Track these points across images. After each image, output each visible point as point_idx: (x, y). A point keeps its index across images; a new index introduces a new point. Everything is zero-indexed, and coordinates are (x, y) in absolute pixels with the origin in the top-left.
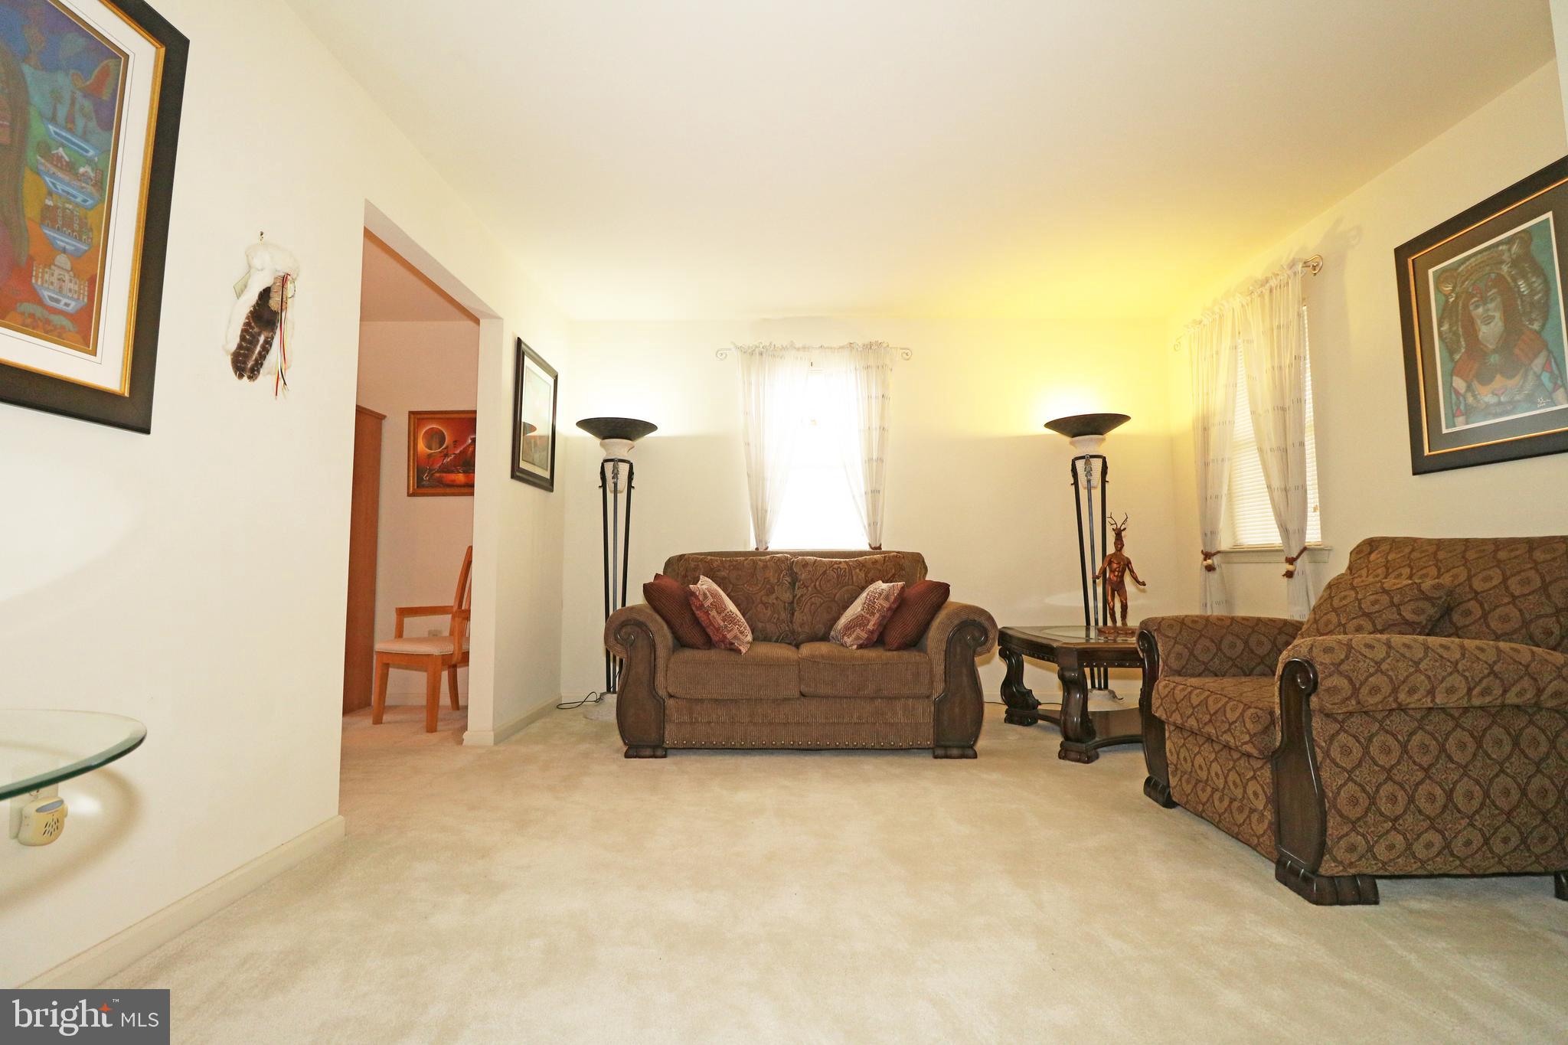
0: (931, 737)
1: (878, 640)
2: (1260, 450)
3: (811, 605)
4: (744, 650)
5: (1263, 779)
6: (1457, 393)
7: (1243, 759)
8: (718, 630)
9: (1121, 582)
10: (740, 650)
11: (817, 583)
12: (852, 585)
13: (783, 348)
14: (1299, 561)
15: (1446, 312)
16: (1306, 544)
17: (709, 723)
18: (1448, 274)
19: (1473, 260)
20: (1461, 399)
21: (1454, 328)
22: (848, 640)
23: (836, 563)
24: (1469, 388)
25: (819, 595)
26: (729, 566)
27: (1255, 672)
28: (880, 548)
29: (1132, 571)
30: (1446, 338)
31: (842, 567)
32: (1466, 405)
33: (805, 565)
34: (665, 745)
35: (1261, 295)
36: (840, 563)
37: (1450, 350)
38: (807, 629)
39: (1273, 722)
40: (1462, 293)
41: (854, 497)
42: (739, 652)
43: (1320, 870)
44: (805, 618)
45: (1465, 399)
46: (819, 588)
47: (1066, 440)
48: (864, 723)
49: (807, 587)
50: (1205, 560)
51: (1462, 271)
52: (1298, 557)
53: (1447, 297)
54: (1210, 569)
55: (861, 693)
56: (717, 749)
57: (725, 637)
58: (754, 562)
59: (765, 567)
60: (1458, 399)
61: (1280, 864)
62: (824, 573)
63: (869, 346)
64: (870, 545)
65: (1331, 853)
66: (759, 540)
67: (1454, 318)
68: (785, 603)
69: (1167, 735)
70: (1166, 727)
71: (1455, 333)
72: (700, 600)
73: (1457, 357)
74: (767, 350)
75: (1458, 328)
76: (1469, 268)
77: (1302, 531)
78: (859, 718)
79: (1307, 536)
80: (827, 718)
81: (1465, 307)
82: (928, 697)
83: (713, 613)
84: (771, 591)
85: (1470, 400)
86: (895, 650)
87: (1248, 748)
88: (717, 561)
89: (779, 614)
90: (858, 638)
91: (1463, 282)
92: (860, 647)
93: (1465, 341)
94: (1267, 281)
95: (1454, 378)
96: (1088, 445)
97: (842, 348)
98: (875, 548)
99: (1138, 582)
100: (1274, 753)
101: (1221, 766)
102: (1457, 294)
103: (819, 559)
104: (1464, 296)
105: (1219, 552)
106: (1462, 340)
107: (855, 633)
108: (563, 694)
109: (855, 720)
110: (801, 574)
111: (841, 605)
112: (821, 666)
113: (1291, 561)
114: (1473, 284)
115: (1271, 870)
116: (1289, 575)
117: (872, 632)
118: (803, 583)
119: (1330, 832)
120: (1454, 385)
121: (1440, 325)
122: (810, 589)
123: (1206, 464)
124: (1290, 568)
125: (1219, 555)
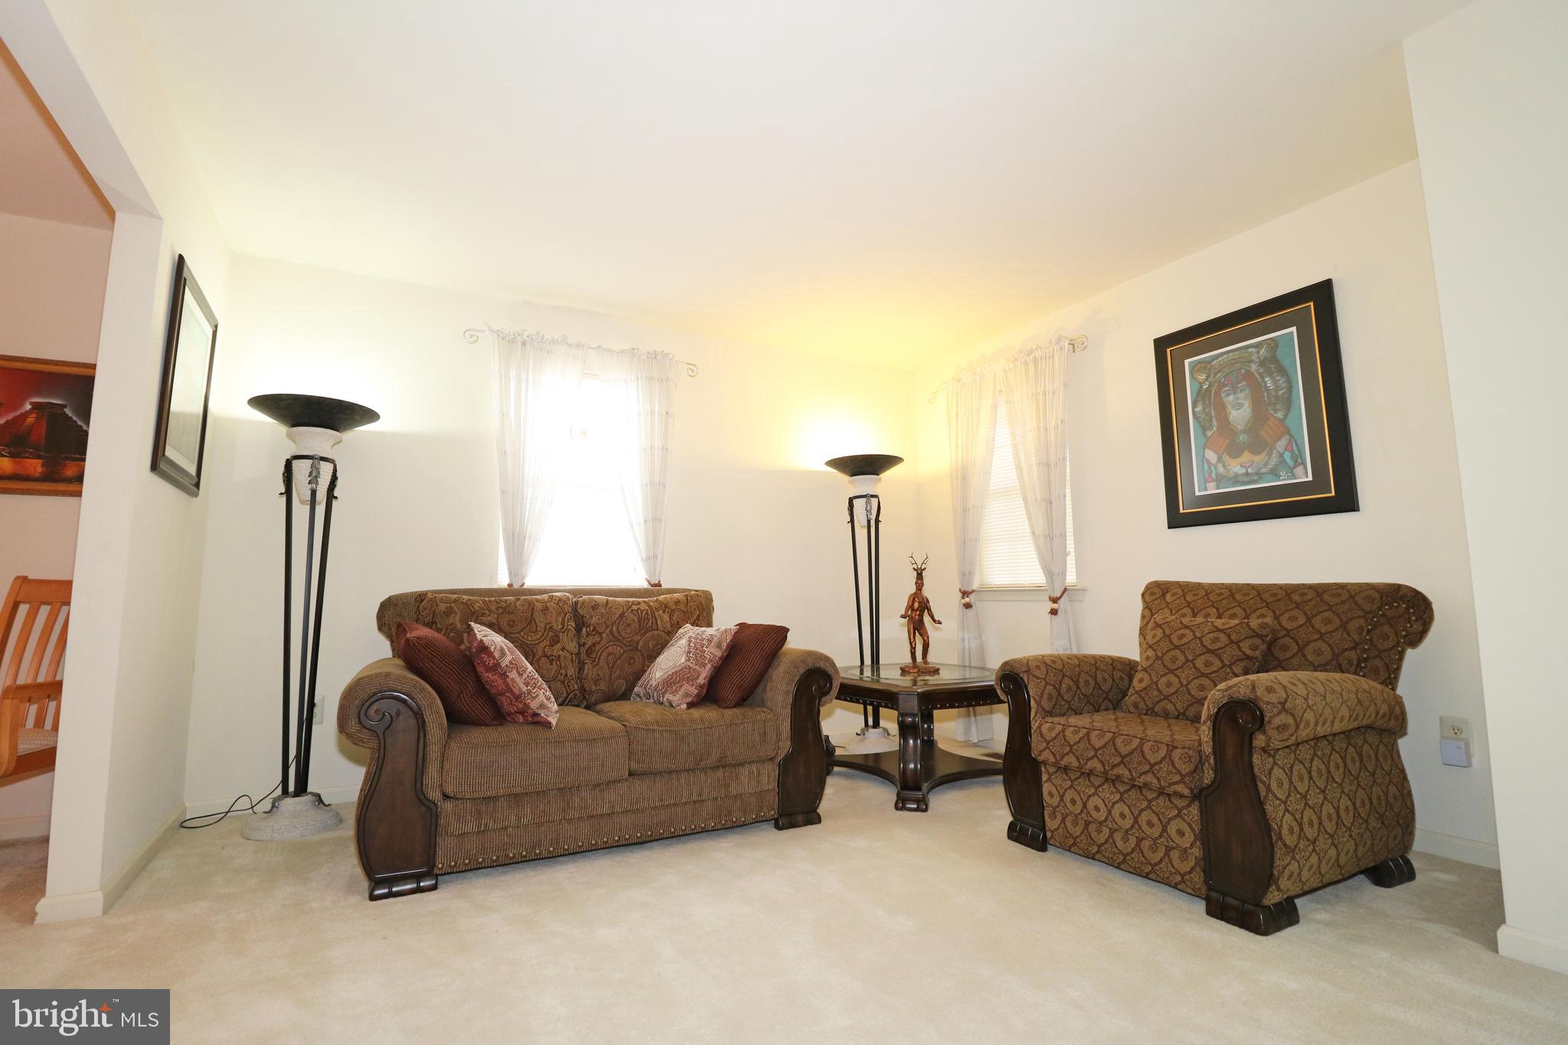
0: (776, 806)
1: (709, 695)
2: (1025, 500)
3: (608, 656)
4: (554, 722)
5: (1191, 817)
6: (1209, 462)
7: (1161, 797)
8: (517, 697)
9: (921, 621)
10: (550, 723)
11: (614, 628)
12: (658, 629)
13: (554, 341)
14: (1062, 599)
15: (1201, 395)
16: (1067, 584)
17: (506, 828)
18: (1203, 366)
19: (1225, 356)
20: (1213, 467)
21: (1207, 410)
22: (675, 699)
23: (633, 603)
24: (1220, 459)
25: (617, 643)
26: (497, 609)
27: (1102, 707)
28: (659, 585)
29: (929, 610)
30: (1199, 417)
31: (642, 608)
32: (1217, 473)
33: (595, 606)
34: (436, 871)
35: (1026, 364)
36: (639, 603)
37: (1204, 428)
38: (603, 686)
39: (1201, 763)
40: (1215, 382)
41: (632, 525)
42: (548, 725)
43: (1264, 901)
44: (601, 673)
45: (1216, 467)
46: (616, 635)
47: (844, 478)
48: (705, 800)
49: (601, 634)
50: (963, 598)
51: (1215, 364)
52: (1061, 597)
53: (1201, 384)
54: (968, 606)
55: (703, 764)
56: (516, 863)
57: (527, 706)
58: (530, 603)
59: (545, 609)
60: (1210, 468)
61: (1208, 901)
62: (622, 615)
63: (653, 356)
64: (649, 582)
65: (1276, 883)
66: (512, 574)
67: (1207, 402)
68: (572, 654)
69: (1044, 777)
70: (1043, 769)
71: (1208, 414)
72: (494, 658)
73: (1209, 433)
74: (532, 339)
75: (1211, 410)
76: (1222, 362)
77: (1064, 574)
78: (700, 795)
79: (1067, 577)
80: (661, 800)
81: (1218, 393)
82: (772, 759)
83: (513, 675)
84: (555, 640)
85: (1221, 469)
86: (734, 707)
87: (1180, 788)
88: (476, 601)
89: (566, 668)
90: (687, 695)
91: (1216, 374)
92: (691, 705)
93: (1217, 421)
94: (1032, 351)
95: (1206, 450)
96: (863, 484)
97: (622, 352)
98: (655, 585)
99: (934, 621)
100: (1201, 791)
101: (1129, 807)
102: (1210, 383)
103: (610, 599)
104: (1216, 384)
105: (973, 591)
106: (1214, 420)
107: (683, 689)
108: (188, 805)
109: (695, 798)
110: (591, 617)
111: (645, 655)
112: (657, 735)
113: (1055, 600)
114: (1225, 376)
115: (1200, 906)
116: (1054, 612)
117: (701, 687)
118: (594, 629)
119: (1278, 863)
120: (1206, 455)
121: (1194, 407)
122: (604, 635)
123: (965, 510)
124: (1055, 606)
125: (974, 594)
